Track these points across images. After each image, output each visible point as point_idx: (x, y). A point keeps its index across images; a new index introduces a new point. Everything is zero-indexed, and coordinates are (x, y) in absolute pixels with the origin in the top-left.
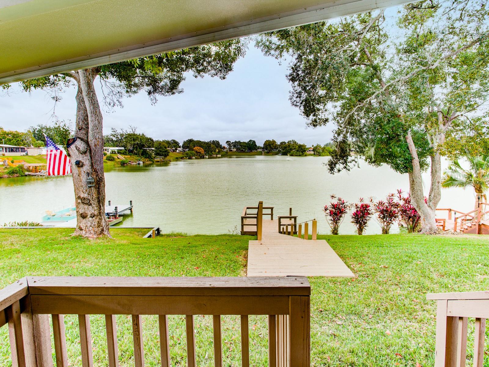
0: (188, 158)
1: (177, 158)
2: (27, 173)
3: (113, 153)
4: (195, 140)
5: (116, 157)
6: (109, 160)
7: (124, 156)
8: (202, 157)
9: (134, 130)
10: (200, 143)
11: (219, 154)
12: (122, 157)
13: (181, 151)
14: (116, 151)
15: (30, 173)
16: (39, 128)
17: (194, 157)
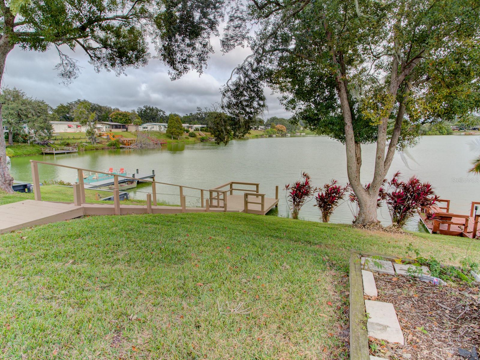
0: (268, 136)
1: (257, 136)
2: (121, 146)
3: (196, 130)
4: (278, 118)
5: (198, 134)
6: (191, 136)
7: (205, 133)
8: (284, 135)
9: (216, 109)
10: (283, 120)
11: (303, 132)
12: (203, 134)
13: (263, 129)
14: (199, 128)
15: (124, 146)
16: (144, 109)
17: (274, 135)
